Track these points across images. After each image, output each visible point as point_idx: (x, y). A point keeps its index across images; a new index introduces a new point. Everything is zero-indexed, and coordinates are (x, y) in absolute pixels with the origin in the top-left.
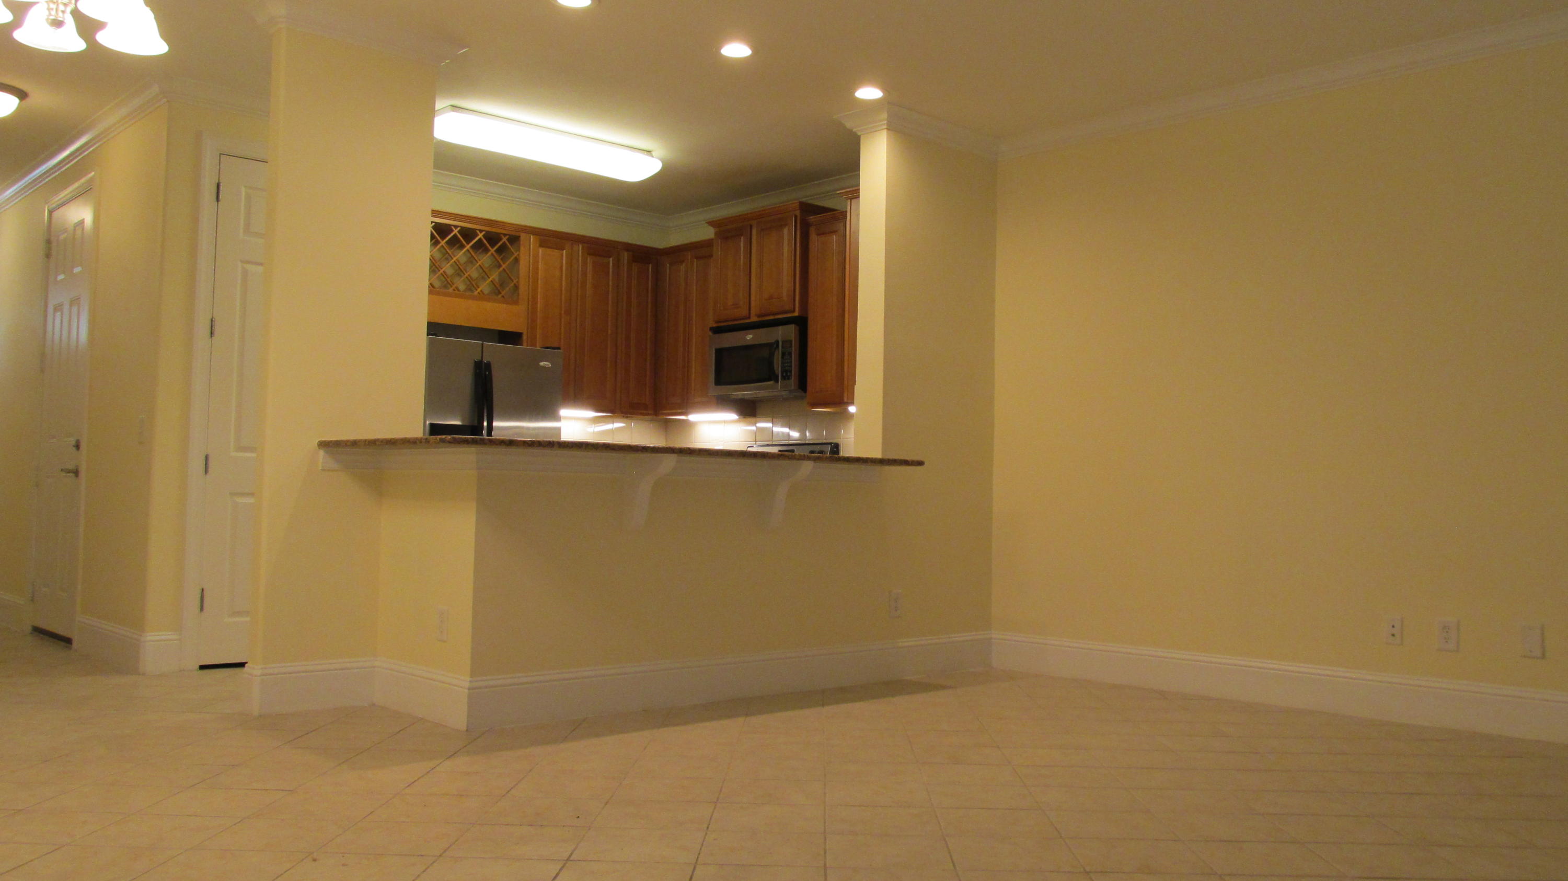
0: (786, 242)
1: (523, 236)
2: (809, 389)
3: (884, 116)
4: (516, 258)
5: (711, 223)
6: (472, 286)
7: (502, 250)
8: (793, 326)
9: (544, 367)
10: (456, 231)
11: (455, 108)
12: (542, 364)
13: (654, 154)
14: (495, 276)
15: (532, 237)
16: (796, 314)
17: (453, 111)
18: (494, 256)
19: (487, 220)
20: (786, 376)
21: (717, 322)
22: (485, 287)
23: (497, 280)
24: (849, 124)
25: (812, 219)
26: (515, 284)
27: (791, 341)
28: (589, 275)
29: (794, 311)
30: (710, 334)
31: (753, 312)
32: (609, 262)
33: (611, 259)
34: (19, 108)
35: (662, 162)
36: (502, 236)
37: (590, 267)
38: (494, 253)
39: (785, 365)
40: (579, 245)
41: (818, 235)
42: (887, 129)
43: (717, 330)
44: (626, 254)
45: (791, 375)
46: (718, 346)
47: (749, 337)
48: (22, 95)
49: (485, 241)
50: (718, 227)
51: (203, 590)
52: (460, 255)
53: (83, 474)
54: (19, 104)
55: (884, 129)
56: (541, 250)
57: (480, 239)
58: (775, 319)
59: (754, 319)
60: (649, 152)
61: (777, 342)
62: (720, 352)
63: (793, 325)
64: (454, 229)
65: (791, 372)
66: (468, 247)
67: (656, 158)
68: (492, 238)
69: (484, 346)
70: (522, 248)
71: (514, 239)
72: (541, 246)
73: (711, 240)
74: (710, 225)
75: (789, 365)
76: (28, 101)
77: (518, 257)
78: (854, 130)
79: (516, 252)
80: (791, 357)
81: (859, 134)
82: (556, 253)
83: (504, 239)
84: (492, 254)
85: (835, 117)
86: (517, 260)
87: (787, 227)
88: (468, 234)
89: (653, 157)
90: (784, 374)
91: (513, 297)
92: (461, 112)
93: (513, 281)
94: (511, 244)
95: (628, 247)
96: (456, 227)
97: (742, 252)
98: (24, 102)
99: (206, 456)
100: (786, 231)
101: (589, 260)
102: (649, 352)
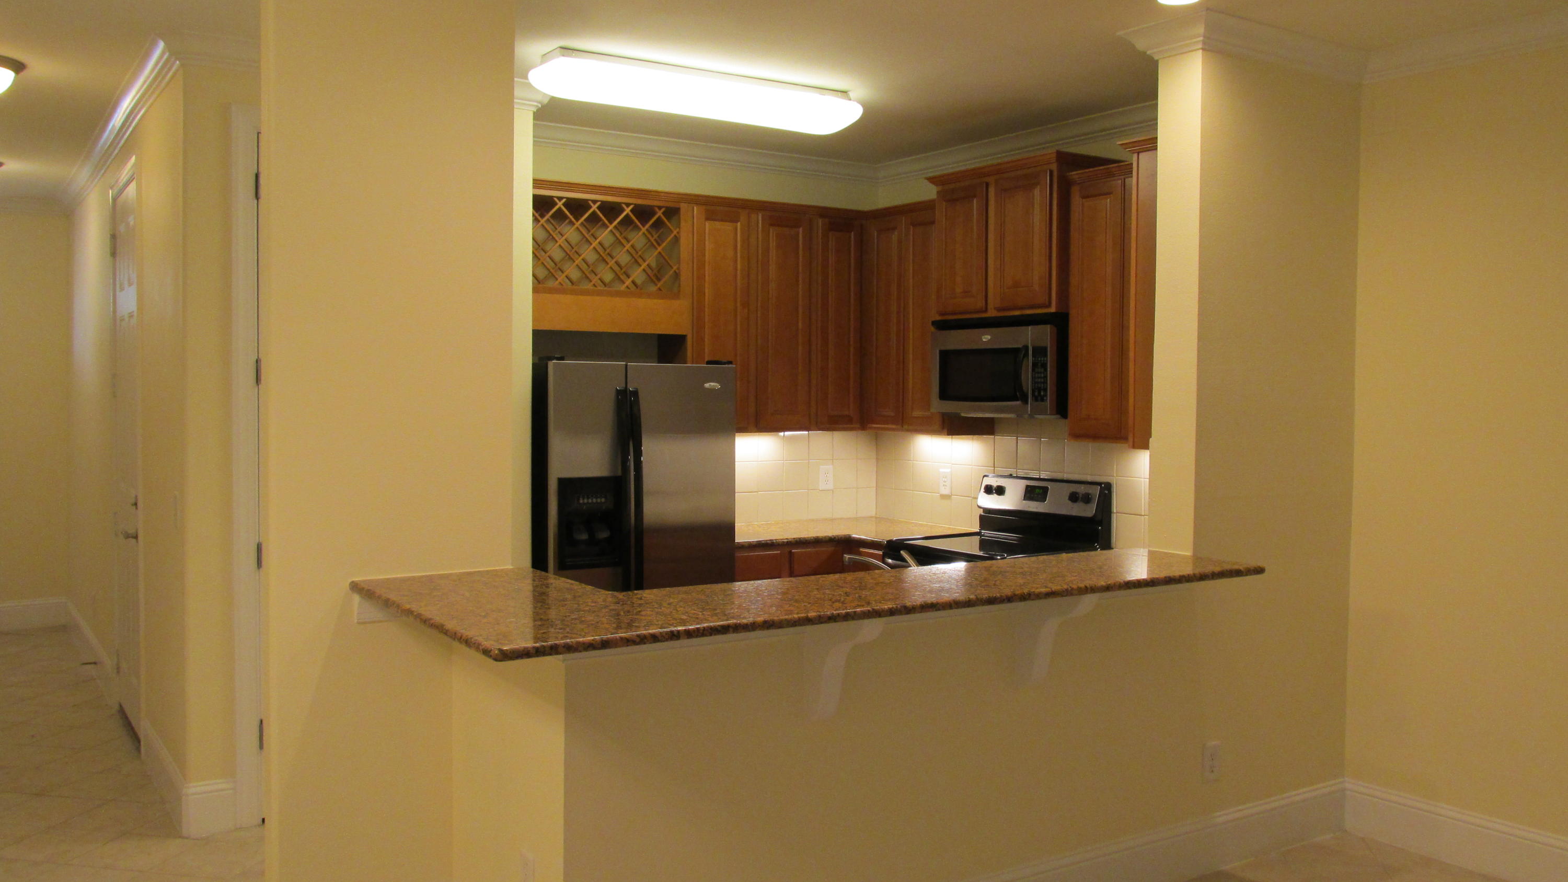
0: (1037, 207)
1: (683, 207)
2: (1071, 413)
3: (1200, 29)
4: (675, 236)
5: (932, 180)
6: (621, 273)
7: (658, 224)
8: (1048, 328)
9: (711, 390)
10: (594, 207)
11: (567, 51)
12: (707, 385)
13: (851, 94)
14: (652, 259)
15: (695, 208)
16: (1053, 309)
17: (563, 56)
18: (646, 236)
19: (638, 190)
20: (1039, 397)
21: (942, 314)
22: (638, 275)
23: (654, 265)
24: (1140, 44)
25: (1075, 175)
26: (675, 272)
27: (1045, 349)
28: (773, 254)
29: (1049, 305)
30: (932, 329)
31: (991, 306)
32: (798, 234)
33: (801, 229)
34: (15, 83)
35: (863, 106)
36: (657, 209)
37: (773, 244)
38: (646, 232)
39: (1036, 380)
40: (758, 214)
41: (1083, 197)
42: (1203, 49)
43: (943, 326)
44: (820, 221)
45: (1046, 395)
46: (943, 348)
47: (986, 338)
48: (17, 67)
49: (634, 218)
50: (940, 185)
51: (261, 721)
52: (605, 235)
53: (140, 538)
54: (15, 77)
55: (1198, 49)
56: (707, 224)
57: (627, 215)
58: (1022, 316)
59: (992, 313)
60: (844, 93)
61: (1026, 348)
62: (946, 356)
63: (1049, 326)
64: (592, 204)
65: (1045, 390)
66: (611, 227)
67: (854, 101)
68: (643, 213)
69: (628, 367)
70: (683, 224)
71: (672, 212)
72: (707, 219)
73: (933, 201)
74: (931, 182)
75: (1042, 380)
76: (24, 74)
77: (677, 236)
78: (1148, 53)
79: (675, 229)
80: (1046, 370)
81: (1156, 58)
82: (727, 227)
83: (660, 213)
84: (644, 234)
85: (1120, 33)
86: (677, 239)
87: (1039, 187)
88: (610, 210)
89: (850, 100)
90: (1036, 394)
91: (673, 292)
92: (575, 57)
93: (672, 268)
94: (669, 219)
95: (824, 212)
96: (595, 202)
97: (975, 221)
98: (20, 75)
99: (258, 545)
100: (1037, 192)
101: (773, 232)
102: (852, 349)
